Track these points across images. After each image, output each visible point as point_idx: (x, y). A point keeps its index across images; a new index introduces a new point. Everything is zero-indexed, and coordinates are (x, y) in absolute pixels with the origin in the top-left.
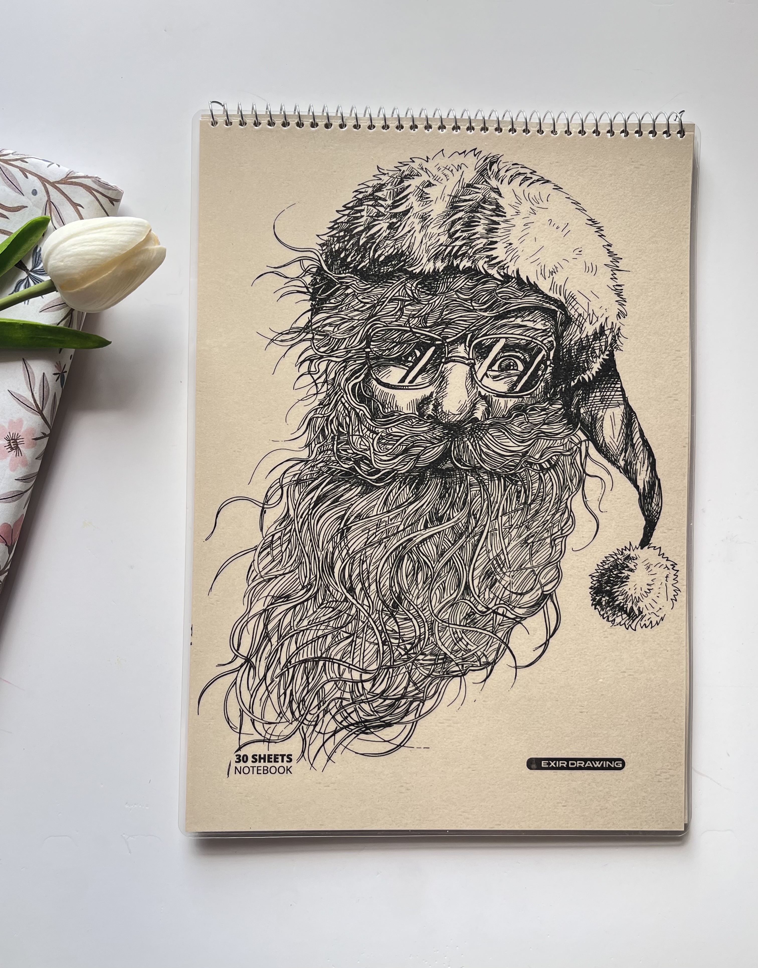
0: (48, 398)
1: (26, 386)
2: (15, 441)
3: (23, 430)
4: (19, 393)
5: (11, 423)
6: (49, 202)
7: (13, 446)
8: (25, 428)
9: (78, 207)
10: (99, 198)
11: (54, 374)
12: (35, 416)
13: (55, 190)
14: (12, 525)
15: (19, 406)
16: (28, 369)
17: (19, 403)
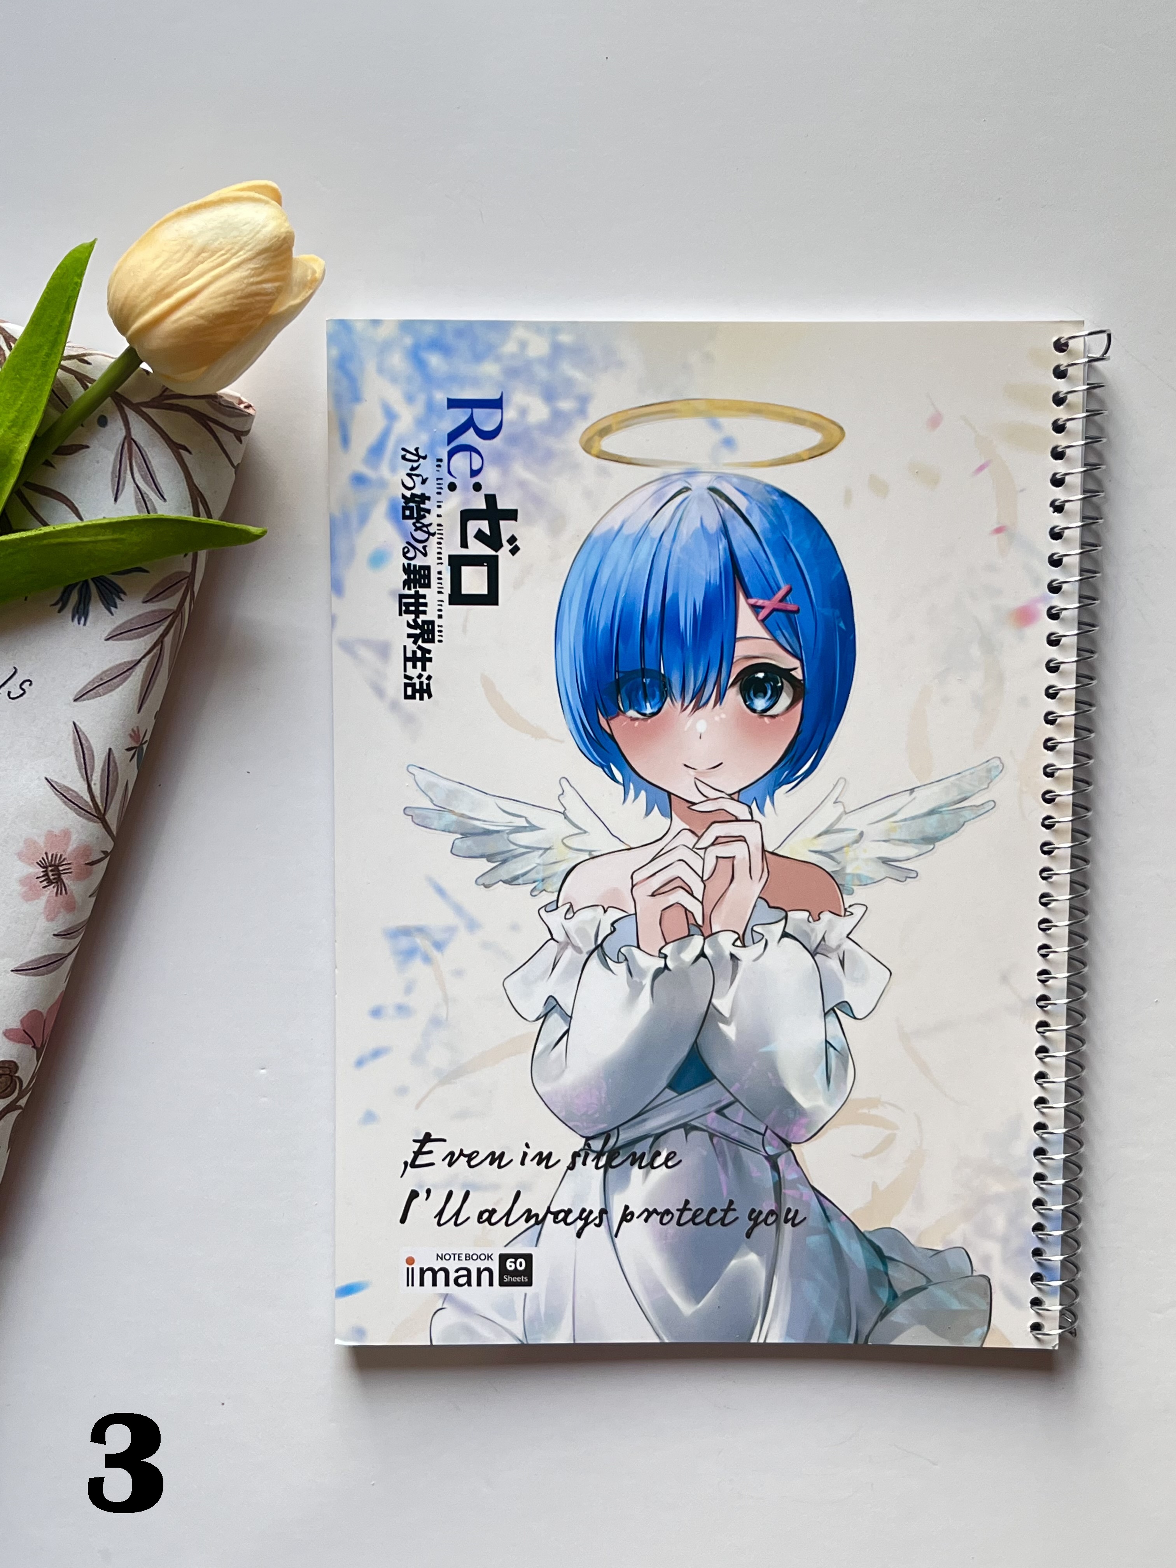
0: (115, 791)
1: (77, 771)
2: (56, 867)
3: (71, 848)
4: (66, 784)
5: (50, 835)
6: (129, 439)
7: (52, 877)
8: (75, 846)
9: (182, 451)
10: (218, 435)
11: (129, 750)
12: (91, 824)
13: (140, 418)
14: (45, 1015)
15: (64, 806)
16: (83, 742)
17: (65, 802)
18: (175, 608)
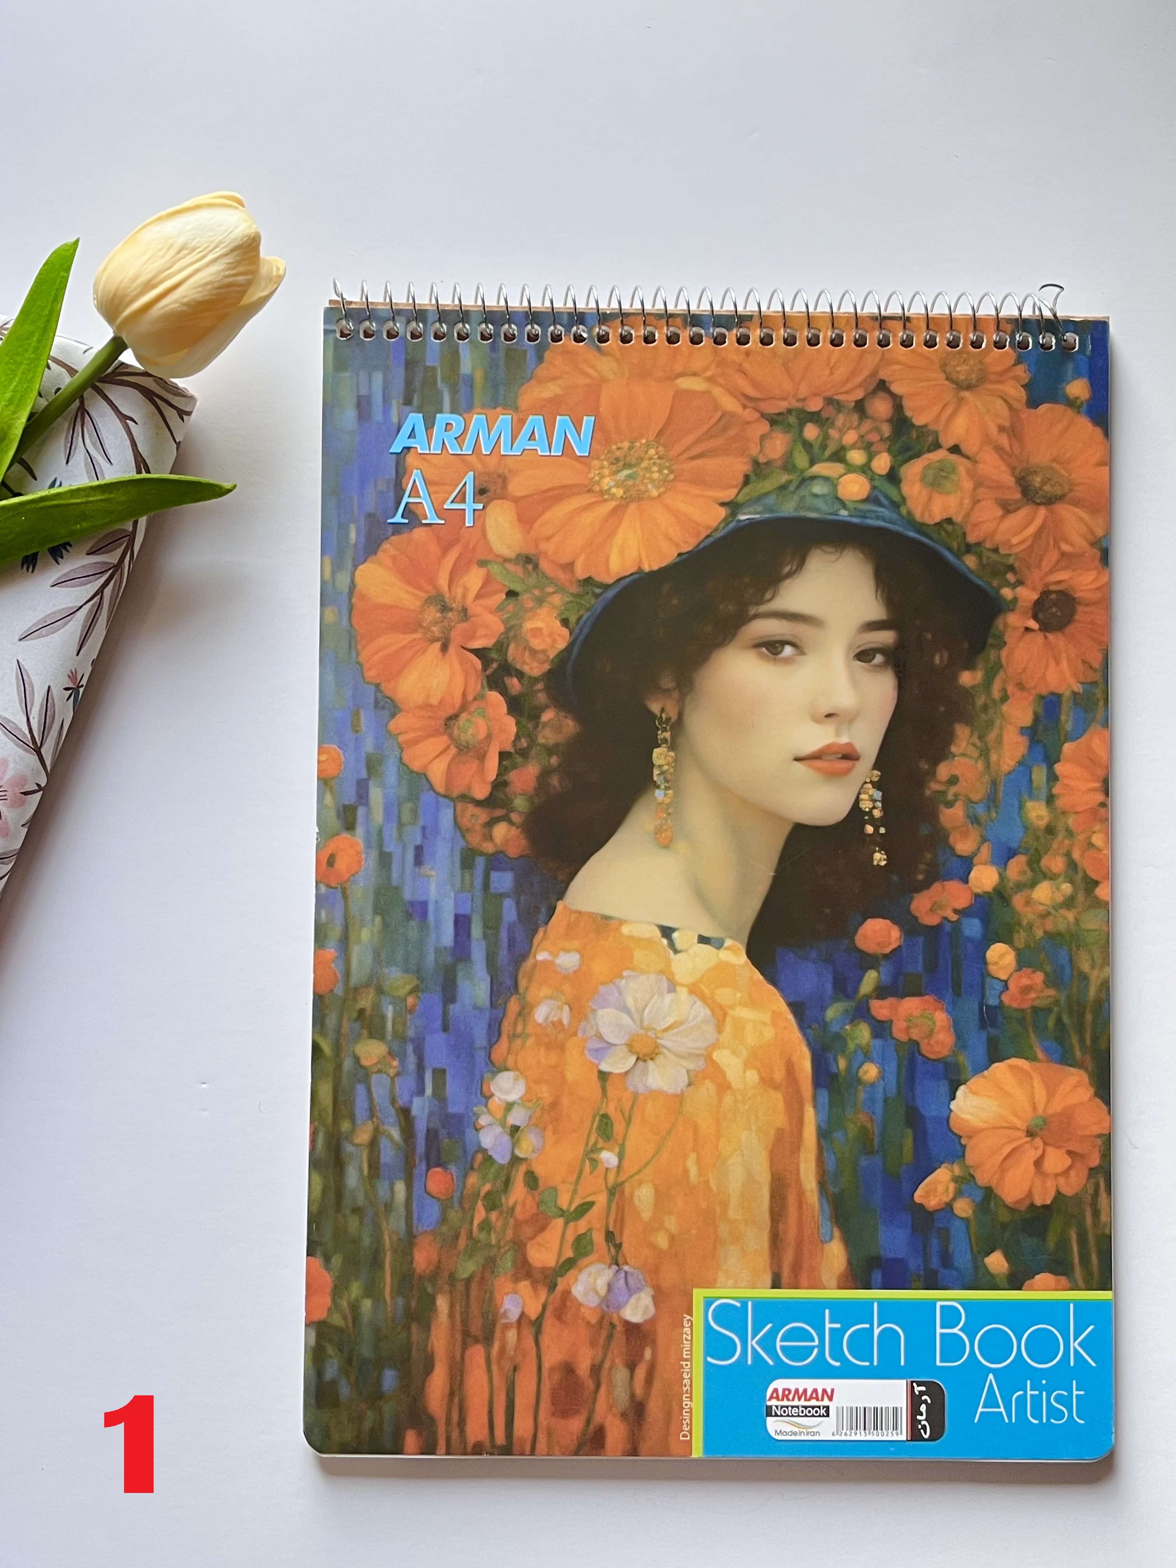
0: (51, 729)
1: (18, 705)
3: (7, 777)
4: (7, 716)
6: (82, 409)
8: (11, 774)
9: (128, 422)
10: (163, 410)
11: (67, 689)
12: (28, 755)
15: (4, 737)
16: (25, 679)
17: (5, 733)
18: (116, 562)
